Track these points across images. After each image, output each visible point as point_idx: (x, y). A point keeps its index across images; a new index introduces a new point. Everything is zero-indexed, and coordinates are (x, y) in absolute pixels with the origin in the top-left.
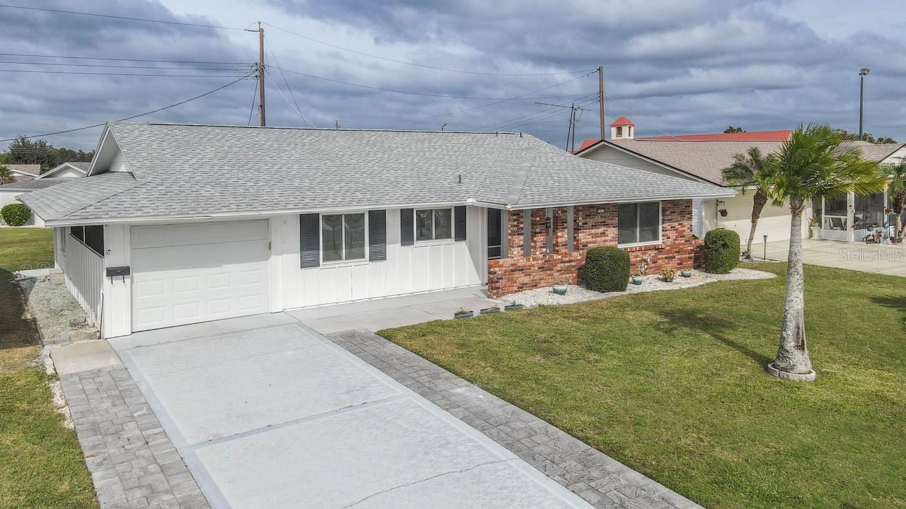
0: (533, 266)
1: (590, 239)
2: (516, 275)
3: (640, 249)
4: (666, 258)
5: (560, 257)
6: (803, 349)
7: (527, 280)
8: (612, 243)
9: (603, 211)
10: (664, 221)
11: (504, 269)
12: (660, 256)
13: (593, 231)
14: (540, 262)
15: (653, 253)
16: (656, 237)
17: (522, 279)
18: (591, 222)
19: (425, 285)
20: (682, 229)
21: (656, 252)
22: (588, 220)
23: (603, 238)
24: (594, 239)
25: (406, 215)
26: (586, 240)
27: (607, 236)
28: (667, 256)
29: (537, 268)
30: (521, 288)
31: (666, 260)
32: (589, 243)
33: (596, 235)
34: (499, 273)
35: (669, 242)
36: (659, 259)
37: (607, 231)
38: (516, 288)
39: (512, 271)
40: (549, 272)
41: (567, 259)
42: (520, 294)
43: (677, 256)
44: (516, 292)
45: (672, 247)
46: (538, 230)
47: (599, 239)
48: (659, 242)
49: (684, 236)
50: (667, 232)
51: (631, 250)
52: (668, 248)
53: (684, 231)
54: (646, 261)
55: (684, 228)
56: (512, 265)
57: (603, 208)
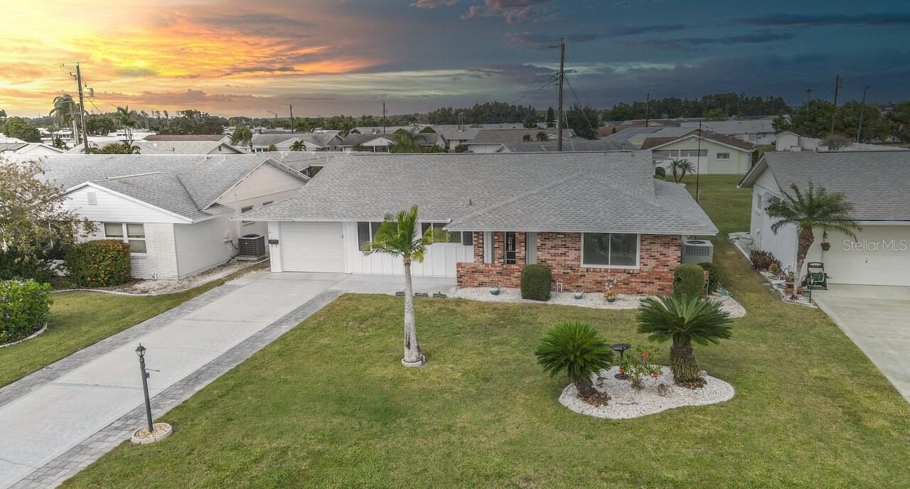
0: (492, 271)
1: (548, 257)
2: (476, 275)
3: (606, 271)
4: (642, 282)
7: (486, 280)
8: (573, 263)
9: (563, 236)
10: (641, 250)
11: (465, 269)
12: (633, 280)
13: (553, 251)
14: (498, 269)
15: (624, 276)
16: (634, 263)
17: (482, 278)
18: (549, 244)
20: (665, 259)
21: (629, 275)
22: (547, 242)
23: (563, 258)
24: (553, 258)
26: (544, 258)
27: (567, 256)
28: (644, 280)
29: (495, 273)
30: (481, 285)
31: (641, 284)
32: (548, 260)
33: (556, 255)
34: (462, 271)
35: (646, 269)
36: (632, 282)
37: (567, 252)
38: (476, 284)
39: (473, 272)
40: (506, 277)
43: (657, 283)
44: (477, 286)
45: (650, 274)
46: (496, 246)
47: (558, 258)
48: (637, 267)
49: (668, 266)
50: (643, 260)
51: (595, 271)
52: (645, 274)
53: (668, 261)
54: (612, 281)
55: (668, 259)
56: (473, 268)
57: (564, 234)
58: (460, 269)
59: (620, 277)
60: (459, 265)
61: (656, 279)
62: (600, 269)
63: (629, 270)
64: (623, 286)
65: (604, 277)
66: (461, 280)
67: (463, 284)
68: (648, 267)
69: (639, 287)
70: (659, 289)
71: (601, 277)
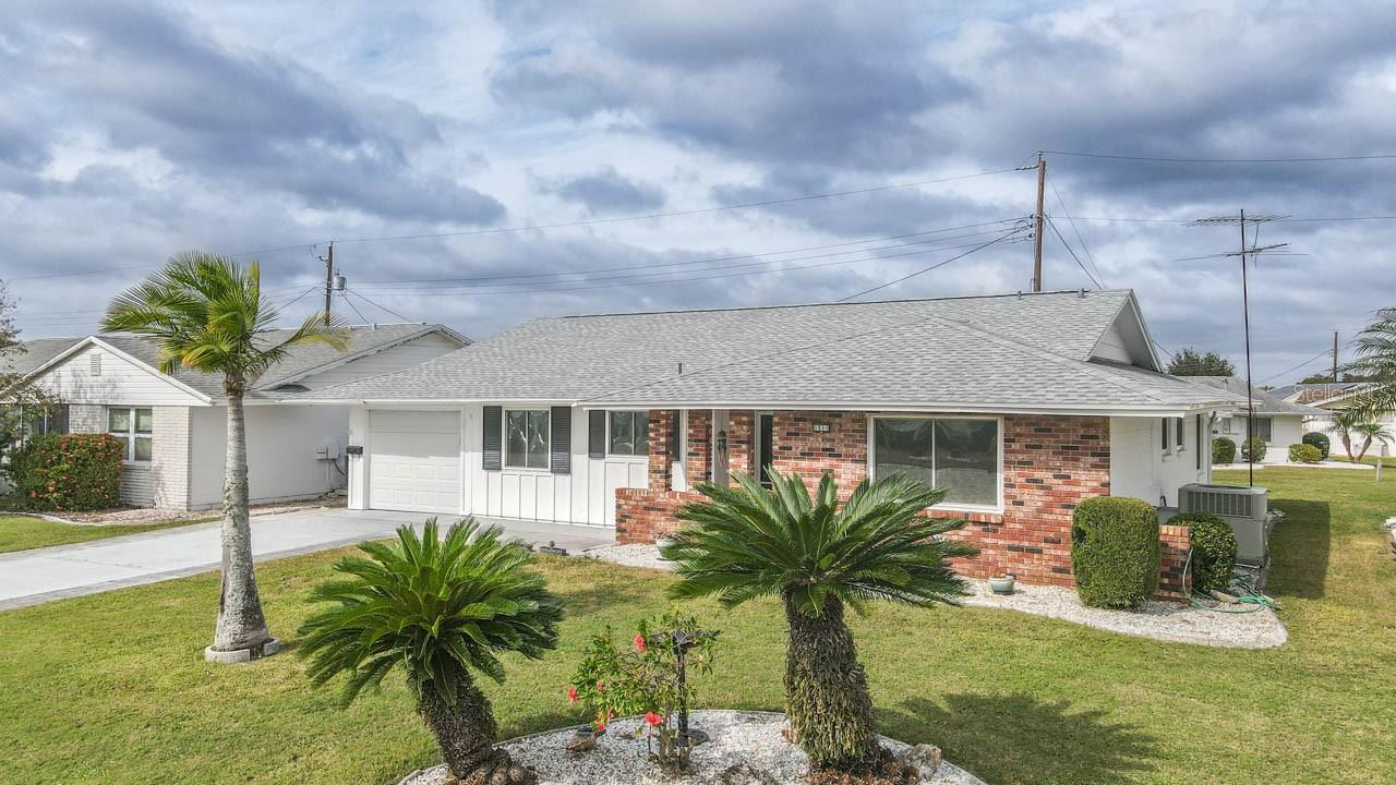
2: (652, 516)
4: (1011, 548)
9: (826, 428)
10: (1008, 463)
11: (632, 503)
12: (988, 541)
13: (804, 464)
16: (990, 498)
18: (798, 446)
20: (1067, 488)
21: (978, 529)
22: (792, 443)
28: (1016, 543)
31: (1010, 554)
33: (810, 472)
34: (625, 507)
35: (1020, 513)
37: (837, 467)
38: (652, 538)
39: (646, 508)
43: (1054, 551)
45: (1029, 528)
48: (997, 509)
50: (1015, 491)
52: (1018, 526)
53: (1077, 495)
55: (1077, 489)
56: (646, 500)
57: (828, 422)
58: (622, 502)
60: (620, 493)
61: (1046, 541)
63: (979, 515)
66: (623, 525)
67: (627, 535)
68: (1024, 509)
69: (1003, 559)
70: (1055, 570)
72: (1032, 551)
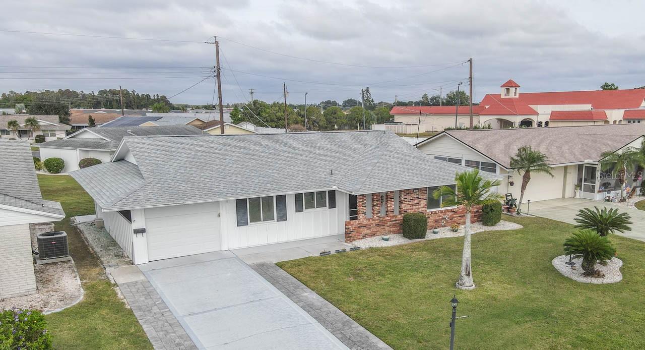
0: (372, 224)
1: (408, 207)
2: (361, 229)
3: (442, 212)
4: (459, 216)
5: (389, 218)
6: (469, 275)
7: (368, 232)
8: (423, 209)
9: (417, 191)
11: (354, 226)
12: (455, 216)
13: (411, 203)
14: (377, 221)
15: (450, 214)
17: (365, 231)
18: (409, 197)
19: (311, 234)
21: (453, 213)
22: (407, 197)
23: (417, 207)
24: (411, 207)
25: (298, 197)
26: (406, 208)
27: (420, 205)
29: (374, 225)
30: (365, 237)
31: (459, 218)
32: (408, 209)
33: (413, 205)
34: (351, 228)
36: (454, 217)
37: (420, 202)
38: (362, 237)
39: (359, 227)
40: (382, 227)
41: (394, 219)
42: (363, 240)
44: (362, 238)
45: (463, 210)
46: (375, 204)
47: (414, 207)
48: (456, 207)
51: (436, 213)
54: (445, 219)
56: (359, 224)
57: (418, 189)
59: (448, 215)
62: (438, 211)
64: (450, 221)
65: (440, 216)
66: (349, 236)
67: (352, 238)
68: (462, 206)
71: (438, 216)
72: (463, 216)
